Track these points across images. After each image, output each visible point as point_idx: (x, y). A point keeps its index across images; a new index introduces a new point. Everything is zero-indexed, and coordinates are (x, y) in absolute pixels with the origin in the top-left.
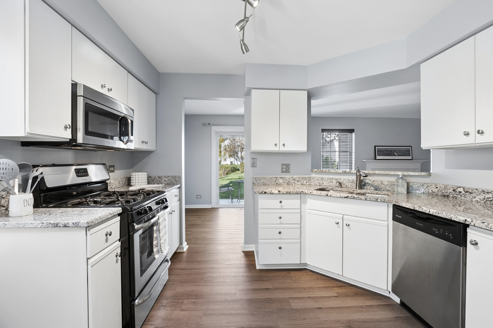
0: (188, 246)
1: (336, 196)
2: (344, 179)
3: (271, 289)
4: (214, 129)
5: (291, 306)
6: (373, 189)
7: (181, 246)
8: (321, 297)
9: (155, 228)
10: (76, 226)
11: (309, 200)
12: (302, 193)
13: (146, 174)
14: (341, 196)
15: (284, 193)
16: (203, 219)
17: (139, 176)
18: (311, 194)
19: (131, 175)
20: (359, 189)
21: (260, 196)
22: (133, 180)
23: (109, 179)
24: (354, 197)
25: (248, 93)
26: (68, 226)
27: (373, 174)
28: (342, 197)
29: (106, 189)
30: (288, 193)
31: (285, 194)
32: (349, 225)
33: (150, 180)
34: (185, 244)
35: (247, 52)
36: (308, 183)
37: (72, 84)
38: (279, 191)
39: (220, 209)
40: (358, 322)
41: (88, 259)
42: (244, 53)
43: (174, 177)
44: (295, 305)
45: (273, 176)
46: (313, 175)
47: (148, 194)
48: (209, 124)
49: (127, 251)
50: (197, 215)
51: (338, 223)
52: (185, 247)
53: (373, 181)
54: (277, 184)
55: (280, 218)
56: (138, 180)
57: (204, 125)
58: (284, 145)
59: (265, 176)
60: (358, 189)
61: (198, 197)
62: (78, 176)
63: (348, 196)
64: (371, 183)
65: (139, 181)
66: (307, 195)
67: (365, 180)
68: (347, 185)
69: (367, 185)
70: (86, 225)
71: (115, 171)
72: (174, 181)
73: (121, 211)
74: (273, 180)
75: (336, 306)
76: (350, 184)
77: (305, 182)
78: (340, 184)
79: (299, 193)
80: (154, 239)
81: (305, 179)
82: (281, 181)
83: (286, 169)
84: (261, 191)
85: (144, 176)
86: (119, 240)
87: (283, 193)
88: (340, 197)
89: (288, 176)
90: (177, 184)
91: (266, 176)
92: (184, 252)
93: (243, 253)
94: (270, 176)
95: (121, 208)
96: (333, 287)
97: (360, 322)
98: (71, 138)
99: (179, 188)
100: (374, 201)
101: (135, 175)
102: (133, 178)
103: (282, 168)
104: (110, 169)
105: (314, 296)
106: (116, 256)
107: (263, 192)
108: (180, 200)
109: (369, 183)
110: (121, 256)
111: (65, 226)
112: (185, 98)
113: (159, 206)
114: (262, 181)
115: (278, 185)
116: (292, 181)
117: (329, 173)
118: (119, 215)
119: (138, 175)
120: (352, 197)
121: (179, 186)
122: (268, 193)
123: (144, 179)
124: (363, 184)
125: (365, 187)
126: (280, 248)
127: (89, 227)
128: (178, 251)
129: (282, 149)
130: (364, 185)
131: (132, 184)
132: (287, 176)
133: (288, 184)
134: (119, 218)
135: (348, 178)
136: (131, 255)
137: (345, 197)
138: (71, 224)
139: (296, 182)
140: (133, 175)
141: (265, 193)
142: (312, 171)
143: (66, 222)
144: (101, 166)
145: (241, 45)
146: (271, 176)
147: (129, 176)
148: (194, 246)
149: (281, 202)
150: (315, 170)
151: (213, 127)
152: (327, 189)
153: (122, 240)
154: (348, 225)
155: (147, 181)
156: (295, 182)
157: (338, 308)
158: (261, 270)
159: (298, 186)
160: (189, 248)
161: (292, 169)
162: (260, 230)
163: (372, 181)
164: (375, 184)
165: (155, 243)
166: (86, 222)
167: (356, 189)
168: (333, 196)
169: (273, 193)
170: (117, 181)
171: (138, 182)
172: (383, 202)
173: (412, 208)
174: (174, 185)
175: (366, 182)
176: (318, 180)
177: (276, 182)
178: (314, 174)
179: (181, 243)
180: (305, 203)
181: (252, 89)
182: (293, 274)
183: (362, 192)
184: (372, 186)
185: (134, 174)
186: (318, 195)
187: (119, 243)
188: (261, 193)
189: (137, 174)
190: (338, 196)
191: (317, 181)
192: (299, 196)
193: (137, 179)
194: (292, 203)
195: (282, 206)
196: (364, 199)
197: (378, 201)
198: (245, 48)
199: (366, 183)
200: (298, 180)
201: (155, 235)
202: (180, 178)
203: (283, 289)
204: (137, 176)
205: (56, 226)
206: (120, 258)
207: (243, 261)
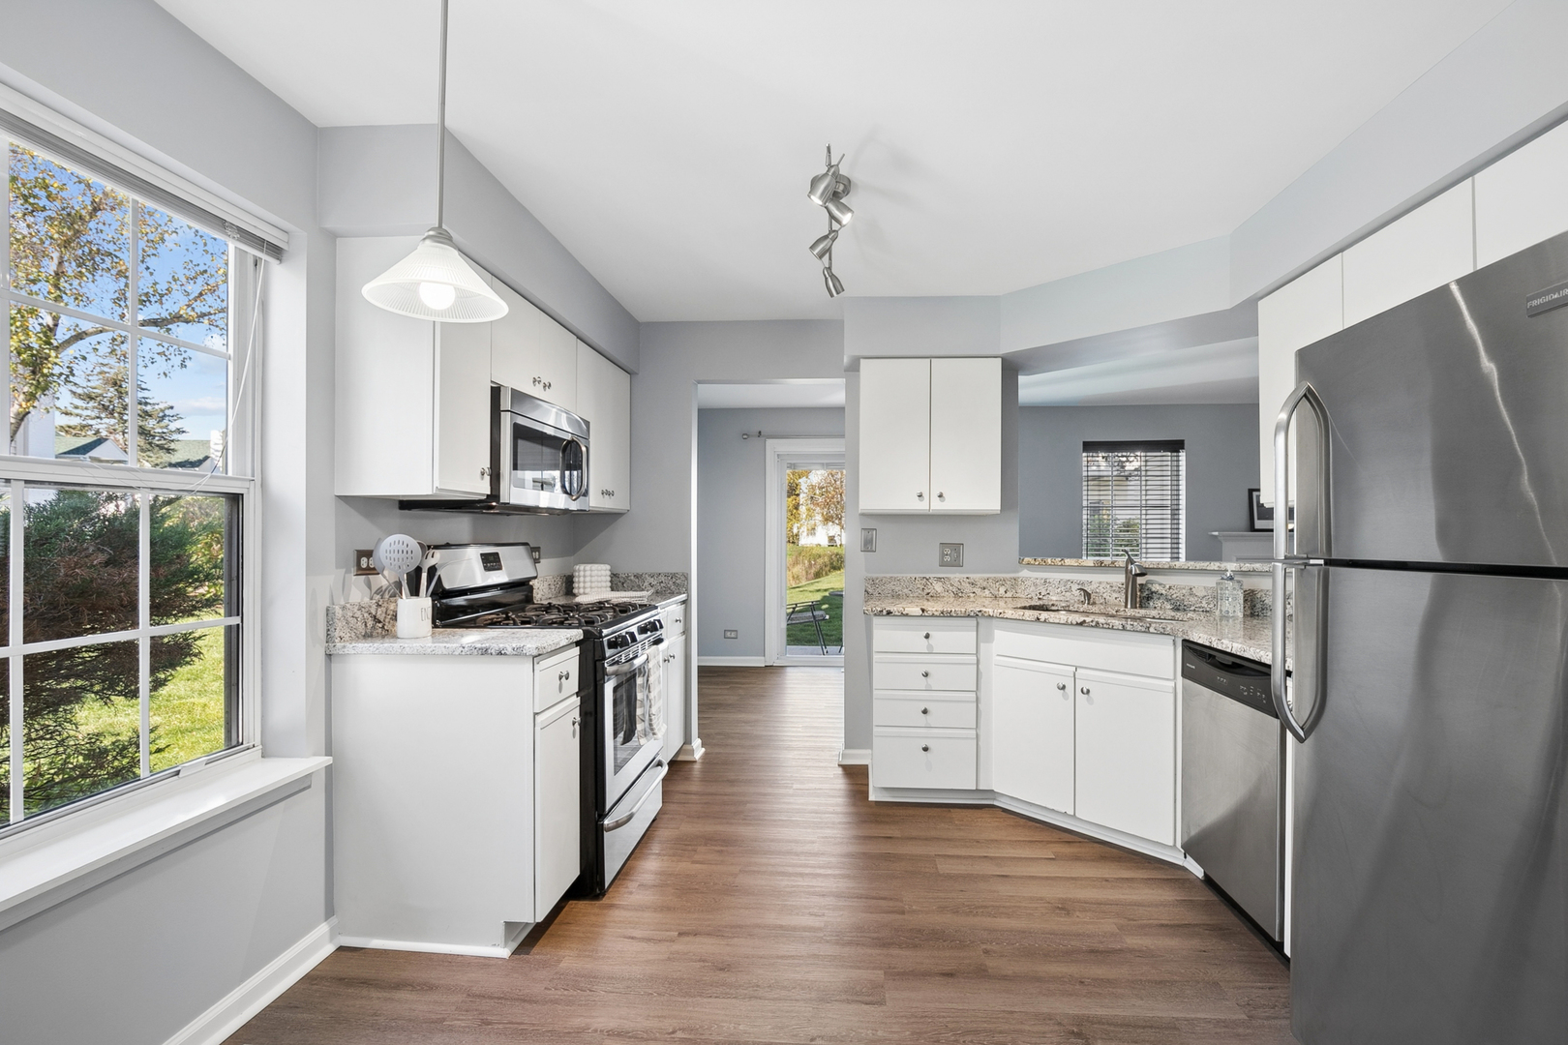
0: (703, 749)
1: (1057, 621)
2: (1100, 583)
3: (898, 838)
4: (774, 446)
5: (937, 868)
6: (1169, 607)
7: (687, 747)
8: (1014, 858)
9: (639, 681)
10: (519, 653)
11: (998, 633)
12: (980, 614)
13: (608, 567)
14: (1069, 622)
15: (936, 613)
16: (741, 692)
17: (594, 573)
18: (1001, 618)
19: (575, 571)
20: (1132, 607)
21: (876, 621)
22: (579, 582)
23: (535, 578)
24: (1097, 623)
25: (854, 367)
26: (505, 654)
27: (1170, 568)
28: (1072, 624)
29: (529, 599)
30: (944, 615)
31: (937, 616)
32: (1088, 691)
33: (617, 582)
34: (697, 742)
35: (838, 293)
36: (1009, 594)
37: (492, 387)
38: (923, 610)
39: (788, 669)
41: (535, 714)
42: (832, 296)
43: (674, 576)
44: (944, 867)
45: (917, 576)
46: (1025, 573)
47: (624, 611)
48: (760, 432)
49: (591, 720)
50: (727, 683)
51: (1064, 687)
52: (698, 751)
53: (1170, 588)
54: (928, 594)
55: (926, 675)
56: (591, 582)
57: (746, 436)
58: (941, 496)
59: (895, 575)
60: (1129, 606)
61: (728, 634)
62: (487, 569)
63: (1084, 621)
64: (1164, 592)
65: (593, 585)
66: (994, 621)
67: (1150, 586)
68: (1107, 598)
69: (1155, 596)
70: (535, 653)
71: (542, 561)
72: (672, 585)
73: (582, 637)
74: (919, 586)
75: (1047, 875)
76: (1115, 595)
77: (1002, 590)
78: (1088, 595)
79: (972, 614)
80: (638, 703)
81: (1003, 582)
82: (938, 587)
83: (952, 555)
84: (879, 609)
85: (603, 573)
86: (577, 694)
87: (933, 616)
88: (1066, 624)
89: (957, 575)
90: (680, 594)
91: (900, 576)
92: (695, 762)
93: (840, 769)
94: (911, 575)
95: (581, 631)
96: (1051, 842)
98: (489, 493)
99: (684, 602)
100: (1140, 631)
101: (585, 571)
102: (579, 576)
103: (943, 555)
104: (535, 552)
105: (997, 855)
106: (574, 724)
107: (885, 612)
108: (686, 632)
109: (1160, 592)
110: (580, 725)
111: (500, 653)
112: (699, 382)
113: (646, 635)
114: (890, 586)
115: (930, 596)
116: (967, 588)
117: (1063, 568)
118: (578, 643)
119: (591, 570)
120: (1094, 624)
121: (683, 597)
122: (897, 613)
123: (604, 578)
124: (1145, 594)
125: (1151, 604)
126: (926, 749)
127: (537, 657)
128: (681, 758)
129: (938, 506)
130: (1149, 598)
131: (575, 591)
132: (956, 576)
133: (956, 595)
134: (576, 651)
135: (1109, 581)
136: (599, 725)
137: (1077, 624)
138: (509, 651)
139: (978, 591)
140: (579, 571)
141: (889, 613)
142: (1021, 562)
143: (501, 646)
144: (521, 548)
145: (826, 279)
146: (913, 576)
147: (568, 573)
148: (717, 750)
149: (927, 636)
150: (1026, 559)
151: (769, 442)
152: (1053, 608)
153: (583, 694)
154: (1085, 690)
155: (609, 584)
156: (975, 590)
157: (1047, 878)
158: (878, 803)
159: (984, 600)
160: (706, 754)
161: (969, 555)
162: (876, 703)
163: (1168, 587)
164: (1174, 596)
165: (639, 712)
166: (534, 646)
167: (1126, 606)
168: (1051, 621)
169: (907, 615)
170: (546, 584)
171: (591, 588)
172: (1161, 633)
174: (673, 594)
175: (1153, 589)
176: (1035, 585)
177: (927, 591)
178: (1026, 570)
179: (687, 740)
180: (990, 639)
181: (862, 361)
182: (956, 813)
183: (1137, 615)
184: (1168, 600)
185: (582, 567)
186: (1016, 619)
187: (577, 701)
188: (880, 614)
189: (588, 567)
190: (1062, 622)
191: (1033, 588)
192: (973, 622)
193: (588, 579)
194: (957, 638)
195: (930, 646)
196: (1120, 627)
197: (1149, 632)
198: (834, 283)
199: (1152, 593)
200: (985, 584)
201: (639, 696)
202: (687, 577)
203: (926, 839)
204: (588, 573)
205: (485, 652)
206: (577, 727)
207: (839, 783)
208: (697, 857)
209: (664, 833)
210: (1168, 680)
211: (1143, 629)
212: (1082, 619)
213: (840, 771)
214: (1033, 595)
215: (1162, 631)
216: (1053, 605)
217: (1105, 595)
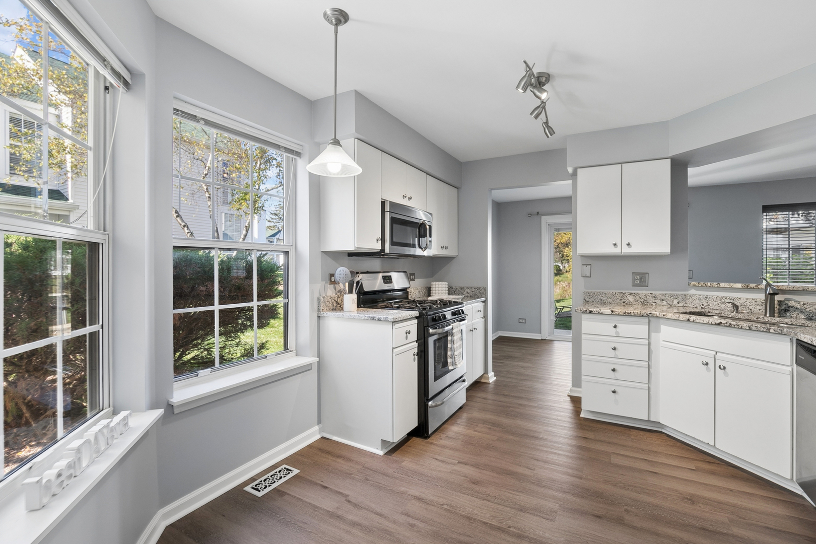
0: (495, 378)
1: (702, 322)
2: (747, 299)
3: (591, 439)
4: (546, 220)
5: (610, 460)
6: (803, 317)
7: (485, 375)
8: (665, 464)
9: (449, 338)
10: (386, 320)
11: (664, 328)
12: (650, 315)
13: (447, 283)
14: (710, 322)
15: (620, 313)
16: (524, 351)
17: (439, 286)
18: (664, 318)
19: (431, 285)
20: (770, 316)
21: (584, 316)
22: (433, 290)
23: (409, 287)
24: (730, 324)
25: (575, 174)
26: (381, 320)
27: (803, 290)
28: (712, 324)
29: (407, 298)
30: (625, 314)
31: (621, 315)
32: (724, 368)
33: (451, 291)
34: (491, 374)
35: (551, 135)
36: (681, 304)
37: (382, 201)
38: (612, 311)
39: (555, 342)
40: (709, 500)
41: (393, 348)
42: (548, 137)
43: (479, 288)
44: (615, 460)
45: (617, 291)
46: (693, 292)
47: (445, 304)
48: (538, 213)
49: (423, 354)
50: (517, 346)
51: (707, 364)
52: (492, 378)
53: (804, 304)
54: (624, 302)
55: (614, 349)
56: (438, 290)
57: (530, 215)
58: (628, 244)
59: (603, 291)
60: (768, 315)
61: (521, 321)
62: (385, 283)
63: (721, 323)
64: (799, 307)
65: (439, 292)
66: (661, 320)
67: (787, 302)
68: (753, 309)
69: (791, 310)
70: (392, 320)
71: (416, 280)
72: (478, 293)
73: (418, 315)
74: (618, 297)
75: (686, 478)
76: (759, 307)
77: (675, 302)
78: (736, 307)
79: (645, 315)
80: (448, 349)
81: (676, 297)
82: (631, 299)
83: (641, 280)
84: (585, 309)
85: (444, 286)
86: (417, 341)
87: (619, 315)
88: (708, 324)
89: (645, 292)
90: (482, 297)
91: (606, 291)
92: (489, 383)
93: (569, 398)
94: (613, 291)
95: (418, 312)
96: (696, 460)
97: (714, 501)
98: (381, 249)
99: (484, 302)
100: (763, 331)
101: (435, 285)
102: (433, 288)
103: (634, 280)
104: (411, 277)
105: (654, 460)
106: (414, 355)
107: (588, 311)
108: (485, 317)
109: (796, 306)
110: (418, 355)
111: (379, 320)
112: (492, 189)
113: (454, 317)
114: (599, 297)
115: (625, 304)
116: (651, 300)
117: (719, 289)
118: (416, 318)
119: (438, 285)
120: (728, 325)
121: (483, 299)
122: (596, 312)
123: (444, 289)
124: (783, 308)
125: (788, 314)
126: (614, 392)
127: (394, 322)
128: (483, 380)
129: (626, 250)
130: (786, 310)
131: (432, 294)
132: (643, 292)
133: (643, 304)
134: (416, 321)
135: (754, 298)
136: (426, 357)
137: (716, 324)
138: (382, 319)
139: (658, 302)
140: (433, 285)
141: (591, 312)
142: (689, 284)
143: (379, 316)
144: (402, 274)
145: (544, 128)
146: (614, 291)
147: (429, 286)
148: (502, 379)
149: (615, 327)
150: (693, 283)
151: (543, 218)
152: (709, 314)
153: (419, 342)
154: (722, 367)
155: (447, 292)
156: (656, 301)
157: (685, 480)
158: (585, 419)
159: (663, 307)
160: (496, 380)
161: (652, 280)
162: (583, 363)
163: (802, 303)
164: (808, 310)
165: (449, 353)
166: (392, 317)
167: (765, 315)
168: (698, 321)
169: (602, 313)
170: (417, 291)
171: (438, 293)
172: (779, 334)
173: (810, 342)
174: (478, 297)
175: (790, 305)
176: (699, 299)
177: (623, 301)
178: (693, 290)
179: (486, 372)
180: (658, 331)
181: (578, 170)
182: (634, 432)
183: (773, 321)
184: (802, 312)
185: (434, 283)
186: (674, 319)
187: (416, 344)
188: (585, 312)
189: (437, 283)
190: (705, 322)
191: (697, 301)
192: (646, 320)
193: (437, 289)
194: (639, 329)
195: (617, 332)
196: (747, 328)
197: (770, 332)
198: (549, 131)
199: (789, 307)
200: (663, 298)
201: (449, 346)
202: (486, 289)
203: (609, 443)
204: (437, 286)
205: (373, 319)
206: (416, 357)
207: (568, 406)
208: (477, 429)
209: (464, 416)
210: (786, 365)
211: (765, 330)
212: (719, 321)
213: (568, 399)
214: (698, 305)
215: (780, 332)
216: (709, 312)
217: (751, 307)
